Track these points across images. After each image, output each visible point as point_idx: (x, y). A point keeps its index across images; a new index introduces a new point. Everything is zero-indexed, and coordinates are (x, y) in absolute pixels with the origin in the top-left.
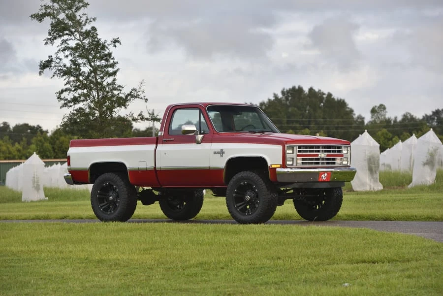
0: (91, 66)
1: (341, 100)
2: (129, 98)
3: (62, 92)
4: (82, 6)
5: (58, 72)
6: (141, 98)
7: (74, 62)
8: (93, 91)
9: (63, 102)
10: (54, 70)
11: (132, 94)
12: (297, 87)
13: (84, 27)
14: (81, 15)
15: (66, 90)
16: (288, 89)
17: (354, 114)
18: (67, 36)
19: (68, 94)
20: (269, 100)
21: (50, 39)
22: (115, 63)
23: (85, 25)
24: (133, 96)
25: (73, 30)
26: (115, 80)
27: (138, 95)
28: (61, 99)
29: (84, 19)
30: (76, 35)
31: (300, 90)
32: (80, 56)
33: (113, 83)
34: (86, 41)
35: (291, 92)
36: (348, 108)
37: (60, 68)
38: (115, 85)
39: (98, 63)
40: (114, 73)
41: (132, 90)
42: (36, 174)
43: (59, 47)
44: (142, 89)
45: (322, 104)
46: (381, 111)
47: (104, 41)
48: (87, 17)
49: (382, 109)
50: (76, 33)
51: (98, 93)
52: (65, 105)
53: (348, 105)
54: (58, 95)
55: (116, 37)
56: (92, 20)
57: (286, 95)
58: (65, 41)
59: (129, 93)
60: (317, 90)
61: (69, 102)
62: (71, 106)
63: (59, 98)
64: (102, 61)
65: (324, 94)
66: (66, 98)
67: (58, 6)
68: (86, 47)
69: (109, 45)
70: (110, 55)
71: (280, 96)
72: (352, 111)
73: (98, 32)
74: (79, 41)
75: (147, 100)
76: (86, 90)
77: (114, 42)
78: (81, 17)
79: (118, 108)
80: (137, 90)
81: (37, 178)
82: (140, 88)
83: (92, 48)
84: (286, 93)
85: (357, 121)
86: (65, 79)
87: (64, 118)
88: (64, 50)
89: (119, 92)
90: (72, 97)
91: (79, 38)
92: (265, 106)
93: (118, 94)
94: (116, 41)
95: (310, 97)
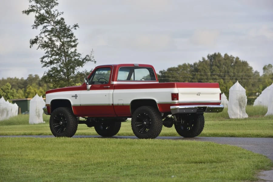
0: (61, 41)
1: (244, 61)
2: (84, 61)
3: (44, 57)
4: (55, 5)
5: (41, 46)
6: (92, 61)
7: (50, 39)
8: (63, 57)
9: (44, 64)
10: (38, 45)
11: (86, 58)
12: (217, 54)
13: (56, 18)
14: (55, 11)
15: (46, 56)
16: (211, 55)
17: (253, 70)
18: (46, 23)
19: (48, 59)
20: (200, 61)
21: (35, 26)
22: (76, 40)
23: (57, 16)
24: (87, 60)
25: (50, 20)
26: (76, 50)
27: (90, 59)
28: (43, 62)
29: (56, 13)
30: (51, 23)
31: (219, 55)
32: (54, 35)
33: (75, 52)
34: (58, 27)
35: (213, 56)
36: (249, 66)
37: (42, 43)
38: (76, 53)
39: (65, 40)
40: (75, 46)
41: (87, 56)
42: (37, 107)
43: (42, 31)
44: (92, 56)
45: (233, 64)
46: (269, 68)
47: (68, 26)
48: (58, 12)
49: (270, 67)
50: (51, 22)
51: (65, 58)
52: (45, 65)
53: (249, 64)
54: (41, 59)
55: (76, 24)
56: (61, 13)
57: (210, 58)
58: (45, 27)
59: (84, 58)
60: (229, 55)
61: (48, 63)
62: (48, 66)
63: (42, 61)
64: (68, 39)
65: (234, 58)
66: (46, 61)
67: (40, 6)
68: (58, 30)
69: (72, 28)
70: (72, 34)
71: (206, 59)
72: (251, 68)
73: (65, 21)
74: (53, 27)
75: (96, 62)
76: (58, 56)
77: (75, 27)
78: (54, 12)
79: (78, 67)
80: (90, 56)
81: (38, 110)
82: (91, 55)
83: (62, 31)
84: (210, 57)
85: (254, 75)
86: (45, 50)
87: (44, 74)
88: (45, 32)
89: (79, 57)
90: (49, 61)
91: (53, 25)
92: (197, 65)
93: (78, 59)
94: (76, 26)
95: (225, 60)
